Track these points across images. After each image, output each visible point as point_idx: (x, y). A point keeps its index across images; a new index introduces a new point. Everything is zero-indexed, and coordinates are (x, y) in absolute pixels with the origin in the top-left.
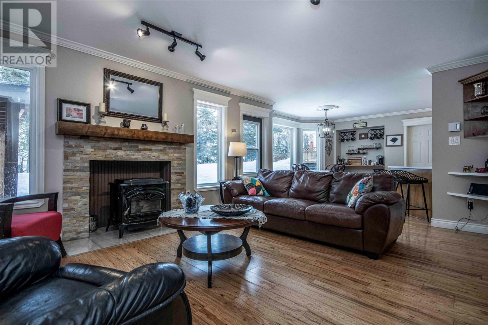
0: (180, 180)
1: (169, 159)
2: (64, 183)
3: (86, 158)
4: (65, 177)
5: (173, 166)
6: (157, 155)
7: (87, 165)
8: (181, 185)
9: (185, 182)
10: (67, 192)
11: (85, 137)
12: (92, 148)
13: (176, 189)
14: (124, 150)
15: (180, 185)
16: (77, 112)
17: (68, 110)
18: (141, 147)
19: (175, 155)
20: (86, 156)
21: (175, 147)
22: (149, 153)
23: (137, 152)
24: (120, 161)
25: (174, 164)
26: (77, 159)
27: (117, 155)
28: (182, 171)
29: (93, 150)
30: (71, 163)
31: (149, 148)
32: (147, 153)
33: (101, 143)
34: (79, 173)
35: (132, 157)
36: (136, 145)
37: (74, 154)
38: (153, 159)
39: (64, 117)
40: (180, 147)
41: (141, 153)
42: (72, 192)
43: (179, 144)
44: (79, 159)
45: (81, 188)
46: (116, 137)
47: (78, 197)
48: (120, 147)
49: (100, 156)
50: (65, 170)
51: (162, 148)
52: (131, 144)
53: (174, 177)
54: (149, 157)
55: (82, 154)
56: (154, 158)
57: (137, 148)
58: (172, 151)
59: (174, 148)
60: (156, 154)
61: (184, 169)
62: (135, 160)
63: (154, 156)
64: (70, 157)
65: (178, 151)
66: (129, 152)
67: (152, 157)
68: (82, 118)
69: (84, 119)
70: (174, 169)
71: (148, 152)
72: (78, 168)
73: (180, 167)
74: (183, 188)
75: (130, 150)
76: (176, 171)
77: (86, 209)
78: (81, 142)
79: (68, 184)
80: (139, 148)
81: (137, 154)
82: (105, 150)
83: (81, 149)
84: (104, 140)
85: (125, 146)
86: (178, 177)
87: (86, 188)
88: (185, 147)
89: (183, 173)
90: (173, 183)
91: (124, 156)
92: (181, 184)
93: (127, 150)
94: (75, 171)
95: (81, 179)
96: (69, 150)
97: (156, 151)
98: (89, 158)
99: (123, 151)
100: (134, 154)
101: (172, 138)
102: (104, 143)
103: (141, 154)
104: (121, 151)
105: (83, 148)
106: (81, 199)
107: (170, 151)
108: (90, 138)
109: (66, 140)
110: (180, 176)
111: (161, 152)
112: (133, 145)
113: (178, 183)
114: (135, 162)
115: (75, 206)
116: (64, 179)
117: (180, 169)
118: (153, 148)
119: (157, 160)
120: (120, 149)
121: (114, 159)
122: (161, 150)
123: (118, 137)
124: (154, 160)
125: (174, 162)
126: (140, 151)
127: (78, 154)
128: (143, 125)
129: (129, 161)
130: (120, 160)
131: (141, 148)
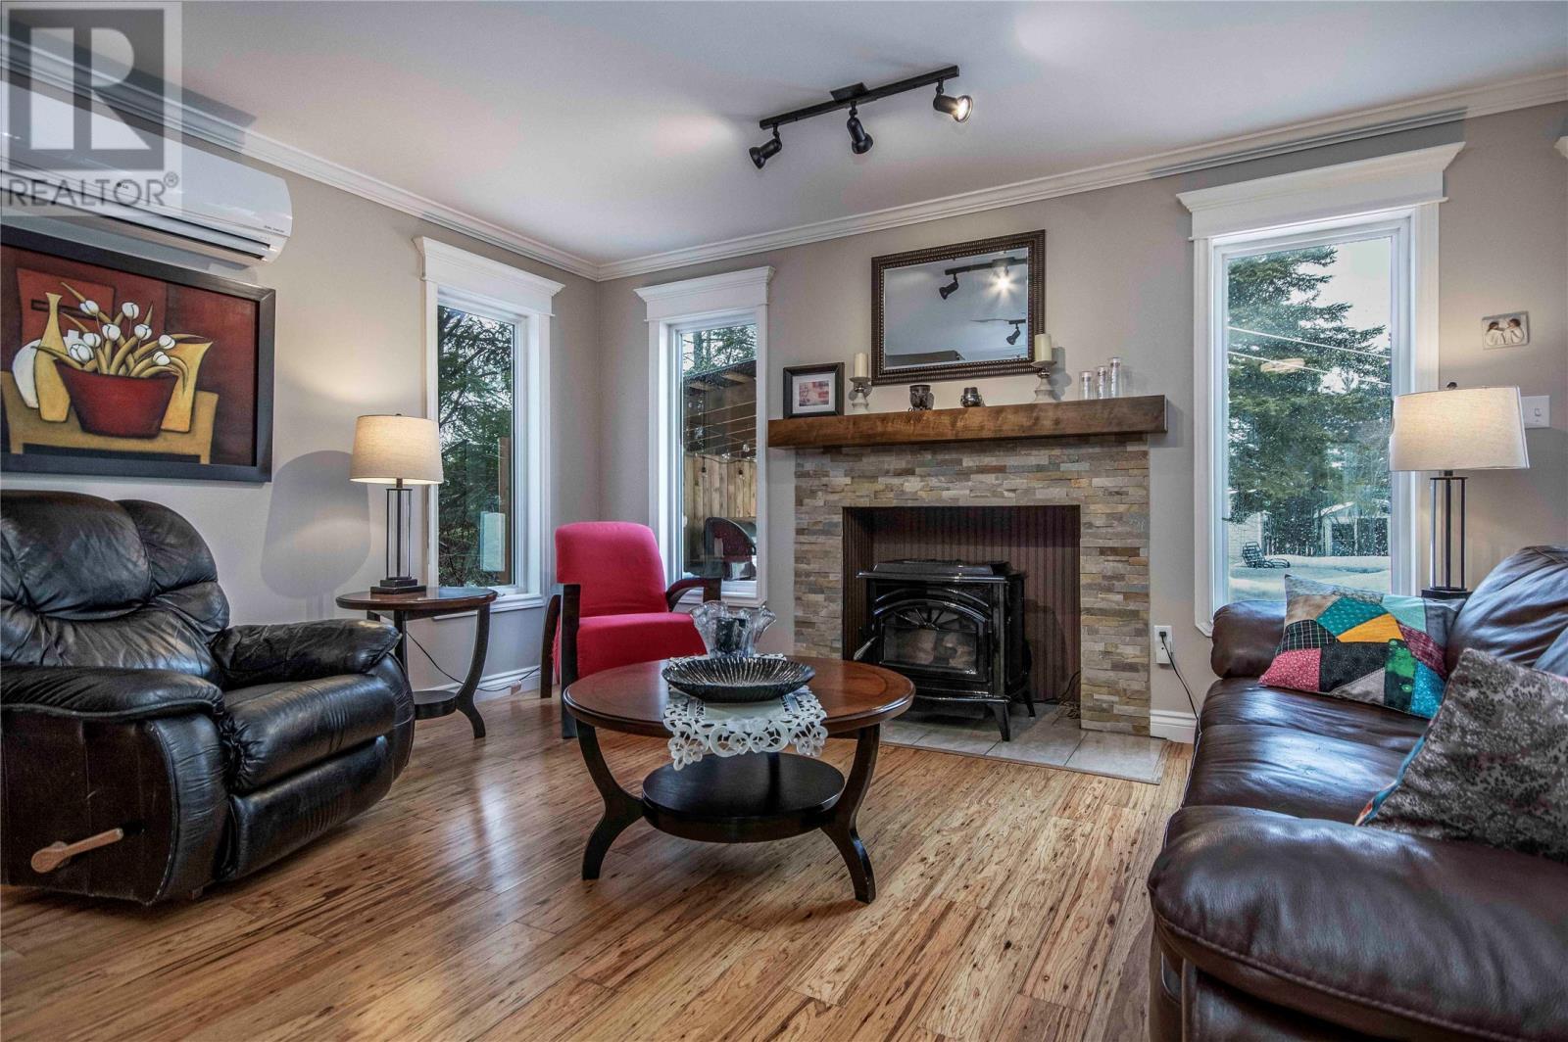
0: (1120, 577)
1: (1073, 499)
2: (798, 560)
3: (834, 501)
4: (798, 546)
5: (1090, 525)
6: (1024, 486)
7: (838, 518)
8: (1125, 599)
9: (1147, 587)
10: (801, 583)
11: (832, 448)
12: (846, 476)
13: (1103, 612)
14: (921, 476)
15: (1120, 597)
16: (818, 390)
17: (804, 390)
18: (969, 461)
19: (1097, 481)
20: (835, 497)
21: (1097, 450)
22: (997, 479)
23: (960, 480)
24: (912, 508)
25: (1095, 514)
26: (816, 504)
27: (903, 492)
28: (1130, 542)
29: (848, 480)
30: (807, 513)
31: (994, 464)
32: (990, 479)
33: (865, 460)
34: (821, 539)
35: (945, 494)
36: (954, 456)
37: (813, 493)
38: (1010, 500)
39: (797, 409)
40: (1120, 449)
41: (969, 480)
42: (810, 584)
43: (1113, 438)
44: (822, 504)
45: (826, 574)
46: (878, 439)
47: (820, 598)
48: (910, 466)
49: (863, 496)
50: (800, 532)
51: (1044, 461)
52: (940, 457)
53: (1091, 567)
54: (995, 494)
55: (826, 492)
56: (1012, 495)
57: (957, 468)
58: (1084, 466)
59: (1091, 458)
60: (1019, 482)
61: (1139, 536)
62: (953, 505)
63: (1014, 491)
64: (806, 501)
65: (1108, 465)
66: (934, 482)
67: (1006, 494)
68: (827, 403)
69: (830, 407)
70: (1091, 535)
71: (993, 476)
72: (820, 527)
73: (1120, 529)
74: (1135, 614)
75: (937, 475)
76: (1101, 543)
77: (835, 628)
78: (826, 462)
79: (802, 563)
80: (965, 464)
81: (958, 485)
82: (873, 478)
83: (825, 480)
84: (873, 451)
85: (923, 465)
86: (1110, 565)
87: (836, 576)
88: (1143, 448)
89: (1133, 552)
90: (1090, 586)
91: (922, 494)
92: (1127, 596)
93: (929, 475)
94: (814, 533)
95: (826, 553)
96: (806, 483)
97: (1020, 471)
98: (840, 500)
99: (919, 479)
100: (950, 485)
101: (1057, 422)
102: (873, 459)
103: (970, 483)
104: (912, 479)
105: (827, 476)
106: (826, 604)
107: (1075, 467)
108: (845, 450)
109: (800, 461)
110: (1120, 565)
111: (1039, 475)
112: (947, 457)
113: (1110, 590)
114: (950, 509)
115: (814, 619)
116: (796, 551)
117: (1117, 535)
118: (1012, 460)
119: (1023, 503)
120: (910, 472)
121: (894, 503)
122: (1040, 468)
123: (884, 440)
124: (1013, 503)
125: (1092, 507)
126: (965, 474)
127: (820, 493)
128: (966, 391)
129: (935, 509)
130: (910, 504)
131: (971, 464)
